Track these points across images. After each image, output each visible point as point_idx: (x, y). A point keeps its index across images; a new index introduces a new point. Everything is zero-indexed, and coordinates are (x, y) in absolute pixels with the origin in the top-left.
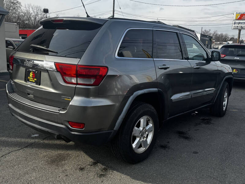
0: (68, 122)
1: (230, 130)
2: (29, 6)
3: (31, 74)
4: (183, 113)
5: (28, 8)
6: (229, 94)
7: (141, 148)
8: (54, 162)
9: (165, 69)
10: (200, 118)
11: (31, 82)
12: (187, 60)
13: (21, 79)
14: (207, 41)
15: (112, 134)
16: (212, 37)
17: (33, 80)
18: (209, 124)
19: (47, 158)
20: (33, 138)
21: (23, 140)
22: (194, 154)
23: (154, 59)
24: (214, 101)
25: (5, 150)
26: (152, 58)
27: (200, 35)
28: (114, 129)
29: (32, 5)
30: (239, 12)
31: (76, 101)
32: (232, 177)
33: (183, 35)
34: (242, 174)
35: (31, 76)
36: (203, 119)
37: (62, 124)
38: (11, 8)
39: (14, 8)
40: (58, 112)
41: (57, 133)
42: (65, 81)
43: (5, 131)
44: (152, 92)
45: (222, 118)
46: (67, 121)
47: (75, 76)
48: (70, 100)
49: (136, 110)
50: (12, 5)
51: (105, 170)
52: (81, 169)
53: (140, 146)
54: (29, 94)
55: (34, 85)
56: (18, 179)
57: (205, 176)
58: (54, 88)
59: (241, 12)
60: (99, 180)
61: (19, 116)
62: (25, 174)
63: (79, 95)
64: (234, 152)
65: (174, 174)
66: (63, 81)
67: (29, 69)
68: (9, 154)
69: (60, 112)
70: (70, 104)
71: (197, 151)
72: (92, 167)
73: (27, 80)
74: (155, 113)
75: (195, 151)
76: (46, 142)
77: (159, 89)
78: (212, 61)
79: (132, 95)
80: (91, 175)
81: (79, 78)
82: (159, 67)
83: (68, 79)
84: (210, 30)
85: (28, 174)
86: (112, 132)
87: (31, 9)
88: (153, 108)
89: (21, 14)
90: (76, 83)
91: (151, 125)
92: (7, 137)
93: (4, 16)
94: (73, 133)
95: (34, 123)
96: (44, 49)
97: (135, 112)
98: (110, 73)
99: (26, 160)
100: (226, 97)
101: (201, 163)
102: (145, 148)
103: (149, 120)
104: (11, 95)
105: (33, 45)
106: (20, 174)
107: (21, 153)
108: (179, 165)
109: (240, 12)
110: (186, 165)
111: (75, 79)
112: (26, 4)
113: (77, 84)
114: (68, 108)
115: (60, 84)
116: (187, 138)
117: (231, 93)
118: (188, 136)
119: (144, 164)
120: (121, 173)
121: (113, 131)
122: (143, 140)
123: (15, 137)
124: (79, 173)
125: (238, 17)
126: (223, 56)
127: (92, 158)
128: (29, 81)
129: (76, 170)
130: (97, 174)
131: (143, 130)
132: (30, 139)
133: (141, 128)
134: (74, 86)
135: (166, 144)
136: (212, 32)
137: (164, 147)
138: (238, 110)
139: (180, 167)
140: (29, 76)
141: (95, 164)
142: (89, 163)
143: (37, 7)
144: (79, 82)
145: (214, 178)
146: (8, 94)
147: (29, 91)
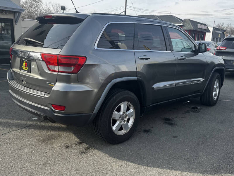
0: (52, 104)
1: (217, 118)
2: (50, 3)
3: (24, 63)
4: (168, 101)
5: (48, 6)
6: (221, 85)
7: (123, 130)
8: (45, 140)
9: (147, 59)
10: (191, 107)
11: (24, 70)
12: (171, 52)
13: (17, 68)
14: (220, 35)
15: (92, 116)
16: (225, 31)
17: (26, 68)
18: (197, 112)
19: (40, 137)
20: (32, 121)
21: (23, 122)
22: (173, 138)
23: (135, 50)
24: (203, 91)
25: (6, 130)
26: (133, 49)
27: (212, 28)
28: (94, 112)
29: (52, 3)
31: (58, 86)
32: (203, 158)
33: (168, 27)
34: (213, 156)
35: (24, 65)
36: (194, 108)
37: (47, 106)
38: (34, 6)
39: (36, 6)
40: (43, 96)
41: (43, 115)
42: (49, 70)
43: (10, 115)
44: (131, 80)
45: (212, 107)
46: (50, 104)
47: (57, 65)
48: (53, 85)
49: (115, 96)
50: (34, 3)
51: (88, 148)
52: (66, 147)
53: (121, 129)
54: (23, 81)
55: (26, 73)
56: (11, 153)
57: (177, 157)
58: (41, 75)
60: (80, 156)
61: (15, 100)
62: (18, 149)
63: (61, 81)
64: (212, 137)
65: (149, 154)
66: (47, 69)
67: (23, 59)
68: (9, 133)
69: (45, 96)
70: (53, 89)
71: (177, 136)
72: (77, 145)
73: (21, 69)
74: (135, 99)
75: (175, 135)
76: (43, 124)
77: (138, 78)
78: (200, 53)
79: (110, 82)
80: (74, 152)
81: (60, 67)
82: (139, 58)
83: (51, 67)
84: (223, 24)
85: (20, 149)
86: (91, 115)
87: (51, 6)
88: (133, 94)
89: (42, 11)
90: (58, 70)
91: (132, 110)
92: (10, 119)
93: (20, 13)
94: (56, 114)
95: (26, 106)
96: (33, 41)
97: (114, 98)
98: (88, 62)
99: (22, 138)
100: (217, 88)
101: (177, 146)
102: (125, 131)
103: (130, 106)
104: (10, 82)
105: (25, 38)
106: (14, 149)
107: (19, 133)
108: (156, 147)
110: (163, 147)
111: (57, 67)
112: (47, 2)
113: (59, 72)
114: (51, 93)
115: (45, 71)
116: (171, 124)
117: (223, 84)
118: (172, 122)
119: (124, 145)
120: (101, 151)
121: (93, 114)
122: (123, 123)
123: (17, 120)
124: (64, 150)
126: (224, 48)
127: (79, 138)
128: (23, 69)
129: (62, 147)
130: (80, 152)
131: (123, 114)
132: (29, 121)
133: (121, 113)
134: (56, 73)
135: (150, 128)
136: (225, 25)
137: (147, 131)
138: (231, 100)
139: (156, 148)
140: (23, 66)
141: (80, 143)
142: (75, 143)
143: (57, 4)
144: (60, 70)
145: (185, 159)
146: (9, 81)
147: (23, 78)
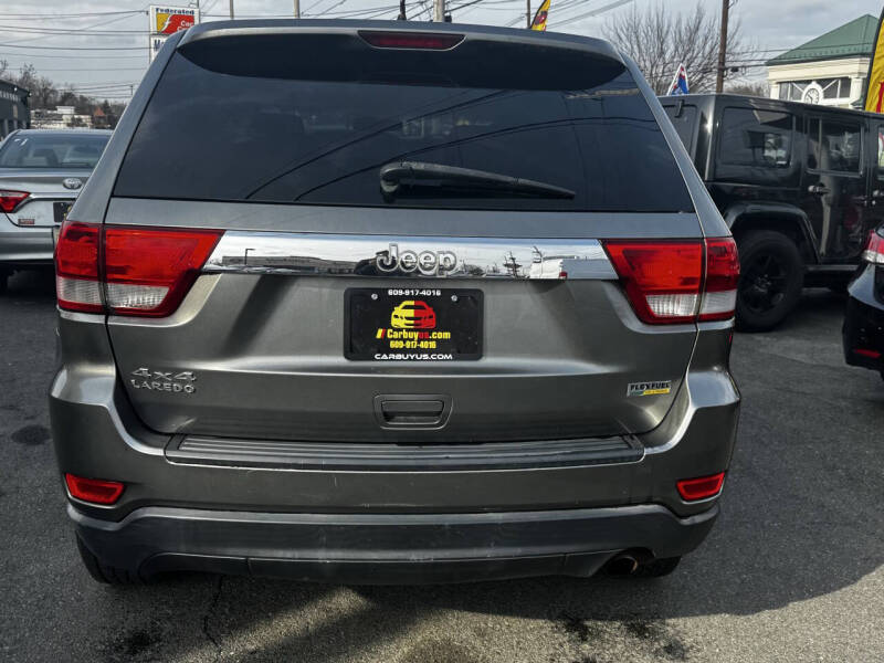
0: (678, 482)
14: (15, 108)
30: (165, 8)
37: (648, 501)
42: (646, 316)
48: (669, 390)
59: (173, 9)
66: (633, 316)
69: (648, 451)
90: (691, 314)
94: (687, 522)
109: (170, 8)
115: (630, 330)
125: (163, 24)
144: (705, 310)
